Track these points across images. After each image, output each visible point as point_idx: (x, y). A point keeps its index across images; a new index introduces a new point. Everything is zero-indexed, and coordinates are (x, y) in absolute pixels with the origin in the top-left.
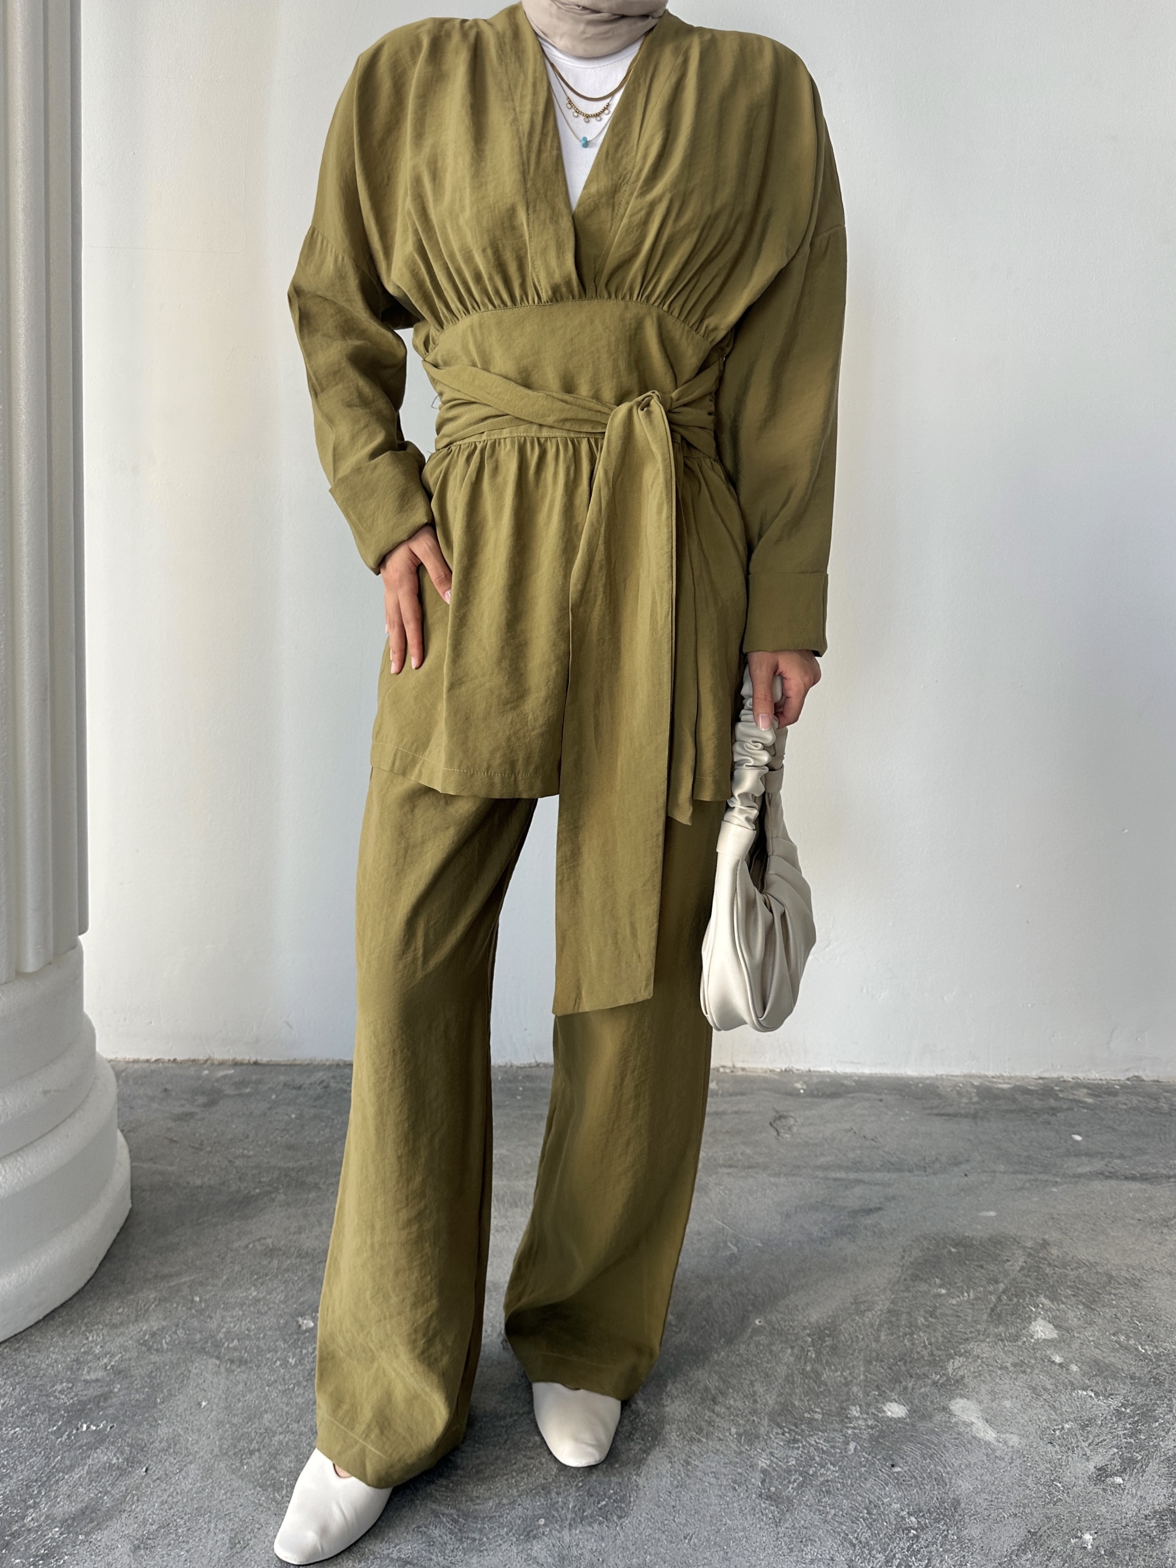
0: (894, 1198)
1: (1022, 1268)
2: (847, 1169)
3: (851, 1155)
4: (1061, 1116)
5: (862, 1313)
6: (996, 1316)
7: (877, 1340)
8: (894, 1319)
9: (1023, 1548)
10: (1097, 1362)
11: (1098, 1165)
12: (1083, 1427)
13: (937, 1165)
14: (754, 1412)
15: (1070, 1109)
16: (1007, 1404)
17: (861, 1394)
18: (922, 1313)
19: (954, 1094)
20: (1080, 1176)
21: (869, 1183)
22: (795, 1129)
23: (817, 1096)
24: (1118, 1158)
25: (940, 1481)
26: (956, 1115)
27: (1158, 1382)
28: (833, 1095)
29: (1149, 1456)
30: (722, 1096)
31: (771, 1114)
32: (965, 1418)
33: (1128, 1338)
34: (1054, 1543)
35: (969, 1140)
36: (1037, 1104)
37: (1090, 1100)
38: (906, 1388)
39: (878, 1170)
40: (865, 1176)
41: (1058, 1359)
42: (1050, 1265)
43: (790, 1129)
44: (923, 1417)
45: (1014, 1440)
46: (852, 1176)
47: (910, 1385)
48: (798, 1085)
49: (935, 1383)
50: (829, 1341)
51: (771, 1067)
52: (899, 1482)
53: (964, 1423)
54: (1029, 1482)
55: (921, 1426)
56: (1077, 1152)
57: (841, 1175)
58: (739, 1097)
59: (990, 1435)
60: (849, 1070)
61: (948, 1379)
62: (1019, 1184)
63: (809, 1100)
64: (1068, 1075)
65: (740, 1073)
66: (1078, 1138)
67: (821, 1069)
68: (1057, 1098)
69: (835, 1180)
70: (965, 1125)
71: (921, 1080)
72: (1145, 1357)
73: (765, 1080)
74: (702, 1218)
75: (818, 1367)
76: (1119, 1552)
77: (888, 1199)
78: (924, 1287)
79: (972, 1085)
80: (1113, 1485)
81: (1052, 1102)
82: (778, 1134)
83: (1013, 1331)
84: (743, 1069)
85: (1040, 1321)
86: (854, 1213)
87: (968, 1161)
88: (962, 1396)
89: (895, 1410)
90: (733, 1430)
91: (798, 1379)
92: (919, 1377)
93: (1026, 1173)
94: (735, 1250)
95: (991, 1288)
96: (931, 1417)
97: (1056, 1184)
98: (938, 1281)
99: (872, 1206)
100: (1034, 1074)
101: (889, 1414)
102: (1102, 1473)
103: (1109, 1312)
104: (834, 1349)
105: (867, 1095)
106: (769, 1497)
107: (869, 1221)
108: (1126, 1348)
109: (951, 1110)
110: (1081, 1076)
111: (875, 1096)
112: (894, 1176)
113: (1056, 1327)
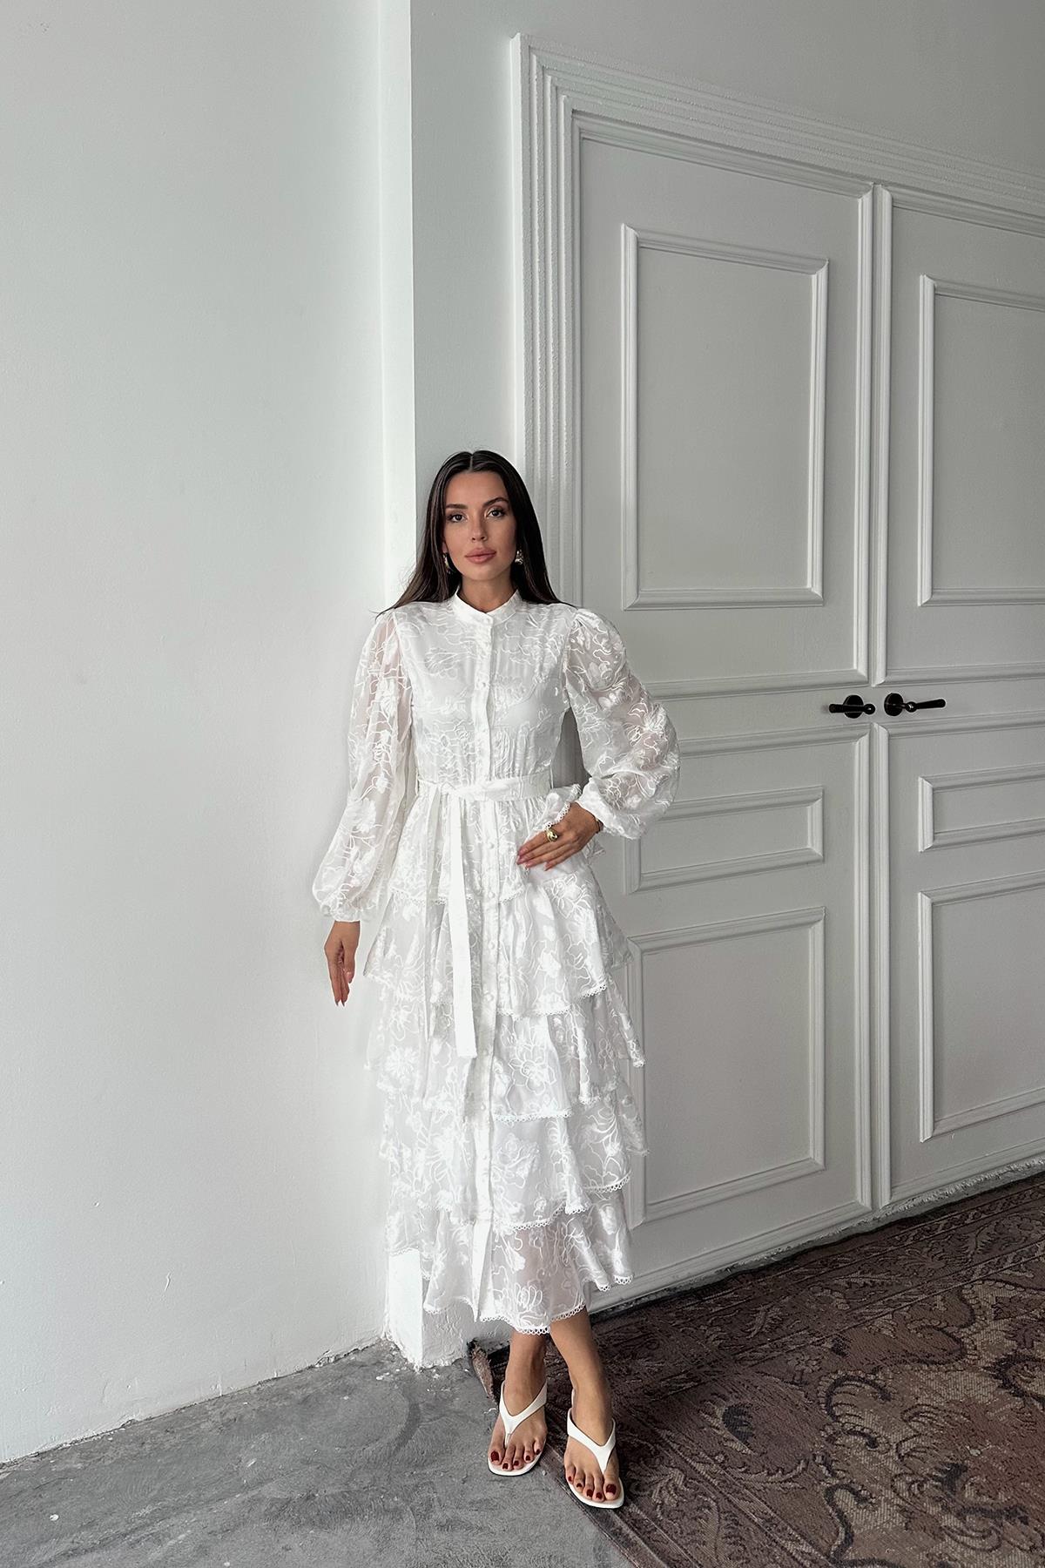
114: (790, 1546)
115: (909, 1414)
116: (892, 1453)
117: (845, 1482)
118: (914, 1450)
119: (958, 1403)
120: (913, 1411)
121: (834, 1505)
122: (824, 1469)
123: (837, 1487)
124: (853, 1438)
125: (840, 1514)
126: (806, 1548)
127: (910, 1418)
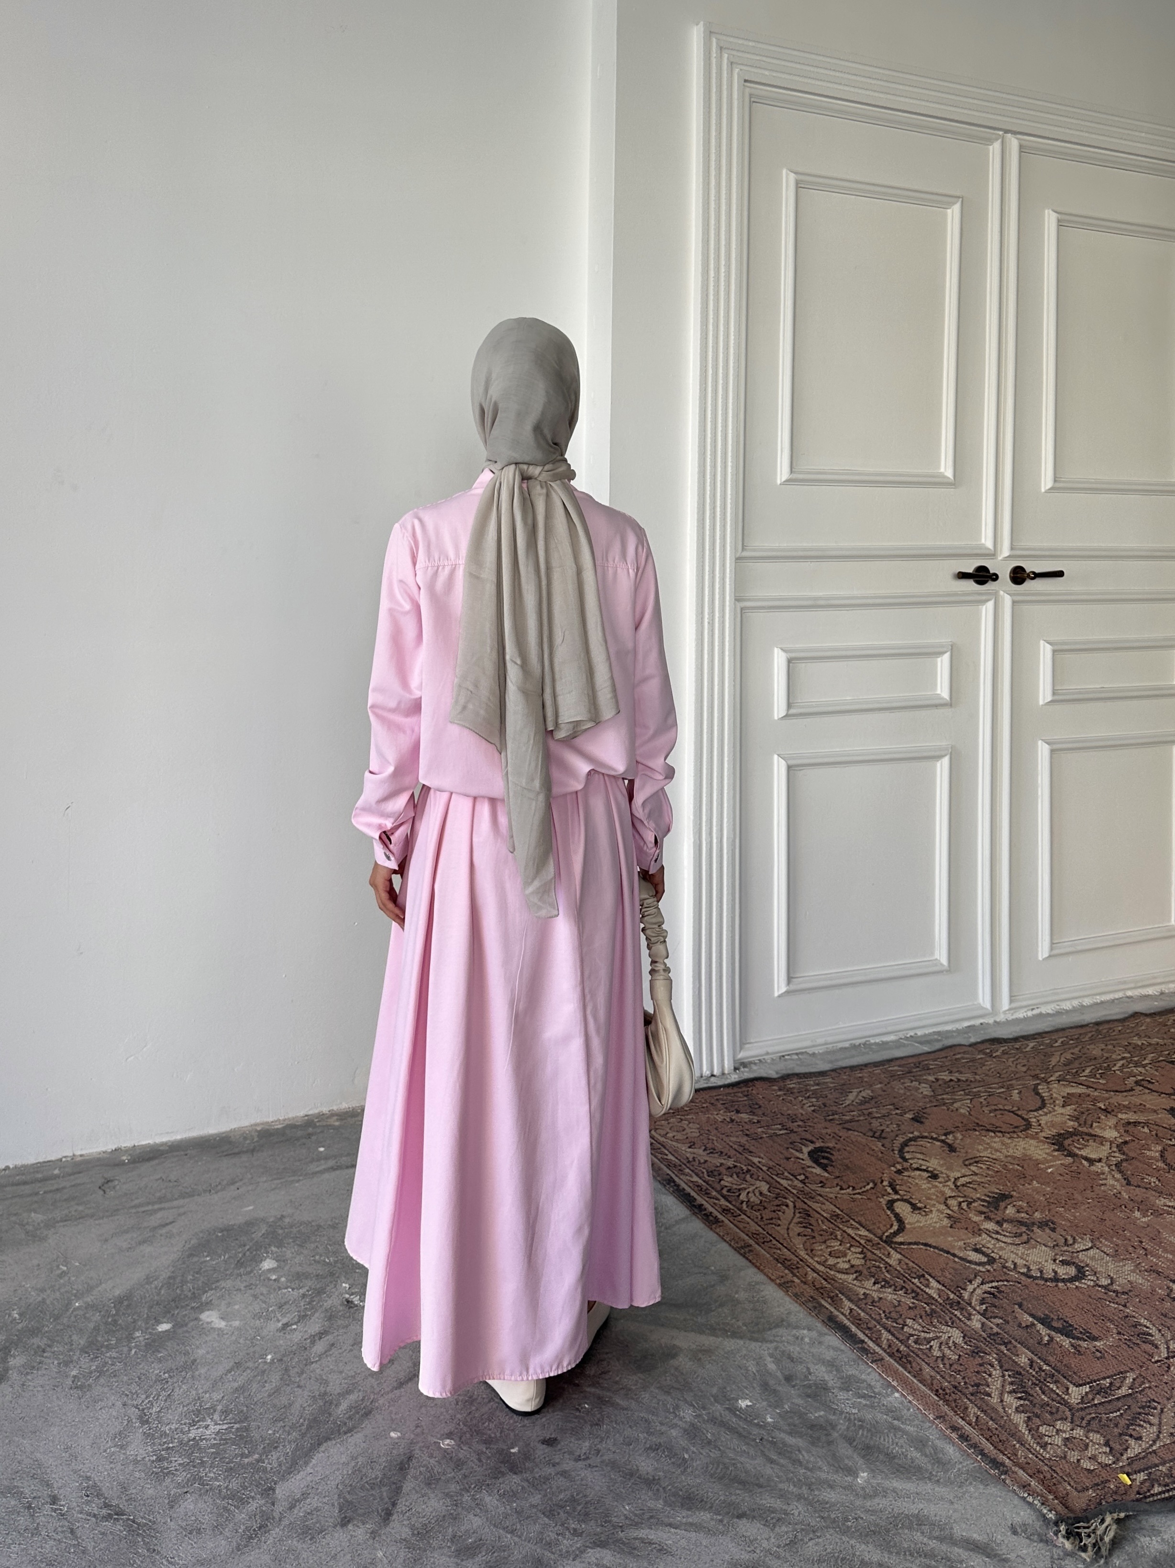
0: (184, 1213)
1: (263, 1234)
2: (153, 1203)
3: (158, 1195)
4: (314, 1138)
5: (151, 1283)
6: (240, 1264)
7: (158, 1294)
8: (171, 1281)
9: (229, 1371)
10: (298, 1273)
11: (331, 1163)
12: (280, 1307)
13: (219, 1187)
14: (71, 1350)
15: (322, 1132)
16: (237, 1307)
17: (143, 1325)
18: (192, 1273)
19: (241, 1139)
20: (316, 1173)
21: (169, 1208)
22: (118, 1187)
23: (139, 1162)
24: (346, 1156)
25: (187, 1353)
26: (239, 1153)
27: (332, 1274)
28: (149, 1159)
29: (317, 1311)
30: (63, 1177)
31: (101, 1181)
32: (209, 1320)
33: (321, 1256)
34: (250, 1364)
35: (246, 1167)
36: (299, 1133)
37: (337, 1123)
38: (173, 1315)
39: (176, 1199)
40: (166, 1205)
41: (274, 1277)
42: (282, 1228)
43: (114, 1187)
44: (182, 1326)
45: (236, 1323)
46: (156, 1207)
47: (176, 1312)
48: (124, 1158)
49: (192, 1308)
50: (126, 1303)
51: (104, 1149)
52: (160, 1360)
53: (208, 1323)
54: (241, 1341)
55: (180, 1331)
56: (320, 1158)
57: (150, 1207)
58: (76, 1176)
59: (222, 1324)
60: (165, 1139)
61: (202, 1304)
62: (273, 1186)
63: (132, 1166)
64: (325, 1110)
65: (79, 1159)
66: (322, 1149)
67: (144, 1143)
68: (315, 1127)
69: (143, 1212)
70: (244, 1158)
71: (218, 1135)
72: (328, 1263)
73: (99, 1159)
74: (41, 1256)
75: (116, 1318)
76: (285, 1359)
77: (179, 1215)
78: (195, 1259)
79: (256, 1131)
80: (291, 1330)
81: (310, 1130)
82: (104, 1191)
83: (249, 1269)
84: (81, 1156)
85: (268, 1260)
86: (155, 1228)
87: (241, 1180)
88: (208, 1310)
89: (164, 1327)
90: (56, 1362)
91: (102, 1327)
92: (182, 1307)
93: (280, 1179)
94: (65, 1268)
95: (240, 1250)
96: (186, 1325)
97: (298, 1181)
98: (205, 1254)
99: (168, 1221)
100: (302, 1114)
101: (160, 1330)
102: (286, 1325)
103: (313, 1246)
104: (128, 1306)
105: (177, 1153)
106: (76, 1388)
107: (164, 1231)
108: (318, 1262)
109: (236, 1150)
110: (335, 1108)
111: (182, 1153)
112: (187, 1200)
113: (277, 1261)
114: (850, 1231)
115: (972, 1161)
116: (950, 1184)
117: (905, 1197)
118: (970, 1183)
119: (1014, 1158)
120: (974, 1160)
121: (893, 1211)
122: (889, 1190)
123: (898, 1200)
124: (918, 1173)
125: (897, 1216)
126: (863, 1232)
127: (970, 1164)
